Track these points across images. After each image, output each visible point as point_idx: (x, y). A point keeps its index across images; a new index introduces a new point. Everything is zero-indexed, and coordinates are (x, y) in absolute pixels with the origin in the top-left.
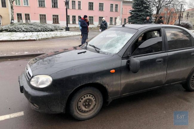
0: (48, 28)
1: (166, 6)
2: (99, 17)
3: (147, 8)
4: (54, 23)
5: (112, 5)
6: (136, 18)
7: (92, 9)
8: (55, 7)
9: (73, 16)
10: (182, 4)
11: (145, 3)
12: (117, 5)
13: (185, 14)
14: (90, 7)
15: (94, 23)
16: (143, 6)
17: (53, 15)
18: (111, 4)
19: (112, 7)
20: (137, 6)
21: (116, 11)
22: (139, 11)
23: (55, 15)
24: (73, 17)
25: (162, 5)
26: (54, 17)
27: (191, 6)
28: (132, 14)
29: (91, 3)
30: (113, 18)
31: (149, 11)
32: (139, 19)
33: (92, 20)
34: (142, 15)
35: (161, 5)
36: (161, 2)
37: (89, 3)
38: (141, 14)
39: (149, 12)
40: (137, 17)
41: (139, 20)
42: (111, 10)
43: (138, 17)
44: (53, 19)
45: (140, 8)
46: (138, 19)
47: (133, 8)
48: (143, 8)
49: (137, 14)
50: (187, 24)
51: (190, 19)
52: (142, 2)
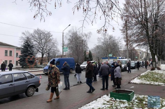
3: (31, 54)
5: (7, 51)
6: (23, 61)
10: (49, 53)
11: (29, 51)
12: (11, 51)
18: (5, 51)
19: (7, 53)
20: (24, 53)
28: (20, 58)
30: (8, 61)
42: (6, 55)
45: (26, 54)
47: (21, 54)
49: (24, 58)
52: (27, 50)
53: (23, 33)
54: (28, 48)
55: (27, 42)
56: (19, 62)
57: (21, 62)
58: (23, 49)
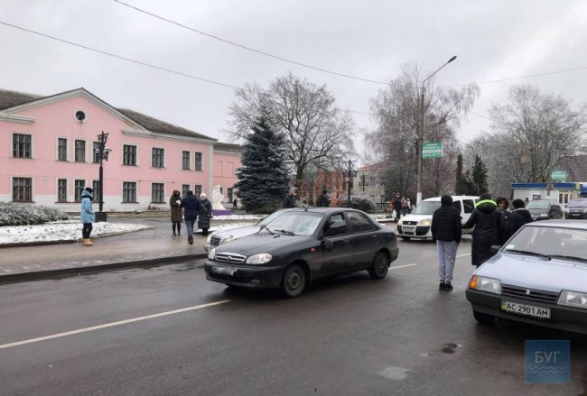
0: (31, 216)
1: (317, 160)
2: (153, 184)
3: (277, 164)
4: (15, 199)
5: (188, 153)
6: (252, 186)
7: (134, 164)
8: (21, 155)
9: (77, 181)
10: (350, 161)
11: (272, 154)
12: (200, 154)
13: (357, 180)
14: (126, 156)
15: (139, 198)
16: (267, 161)
17: (15, 179)
18: (184, 152)
19: (188, 158)
20: (253, 159)
21: (198, 168)
22: (258, 172)
23: (21, 179)
24: (76, 184)
25: (308, 159)
26: (18, 183)
27: (368, 162)
28: (243, 177)
29: (129, 147)
30: (191, 188)
31: (283, 172)
32: (261, 190)
33: (134, 191)
34: (266, 180)
35: (305, 157)
36: (305, 151)
37: (125, 146)
38: (264, 178)
39: (283, 175)
40: (256, 185)
41: (260, 193)
42: (186, 167)
43: (259, 186)
44: (15, 188)
45: (262, 165)
46: (258, 189)
47: (244, 163)
48: (268, 165)
49: (256, 179)
50: (364, 201)
51: (369, 189)
52: (264, 151)
53: (241, 93)
54: (266, 144)
55: (262, 125)
56: (235, 190)
57: (243, 190)
58: (248, 146)
